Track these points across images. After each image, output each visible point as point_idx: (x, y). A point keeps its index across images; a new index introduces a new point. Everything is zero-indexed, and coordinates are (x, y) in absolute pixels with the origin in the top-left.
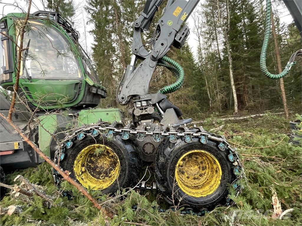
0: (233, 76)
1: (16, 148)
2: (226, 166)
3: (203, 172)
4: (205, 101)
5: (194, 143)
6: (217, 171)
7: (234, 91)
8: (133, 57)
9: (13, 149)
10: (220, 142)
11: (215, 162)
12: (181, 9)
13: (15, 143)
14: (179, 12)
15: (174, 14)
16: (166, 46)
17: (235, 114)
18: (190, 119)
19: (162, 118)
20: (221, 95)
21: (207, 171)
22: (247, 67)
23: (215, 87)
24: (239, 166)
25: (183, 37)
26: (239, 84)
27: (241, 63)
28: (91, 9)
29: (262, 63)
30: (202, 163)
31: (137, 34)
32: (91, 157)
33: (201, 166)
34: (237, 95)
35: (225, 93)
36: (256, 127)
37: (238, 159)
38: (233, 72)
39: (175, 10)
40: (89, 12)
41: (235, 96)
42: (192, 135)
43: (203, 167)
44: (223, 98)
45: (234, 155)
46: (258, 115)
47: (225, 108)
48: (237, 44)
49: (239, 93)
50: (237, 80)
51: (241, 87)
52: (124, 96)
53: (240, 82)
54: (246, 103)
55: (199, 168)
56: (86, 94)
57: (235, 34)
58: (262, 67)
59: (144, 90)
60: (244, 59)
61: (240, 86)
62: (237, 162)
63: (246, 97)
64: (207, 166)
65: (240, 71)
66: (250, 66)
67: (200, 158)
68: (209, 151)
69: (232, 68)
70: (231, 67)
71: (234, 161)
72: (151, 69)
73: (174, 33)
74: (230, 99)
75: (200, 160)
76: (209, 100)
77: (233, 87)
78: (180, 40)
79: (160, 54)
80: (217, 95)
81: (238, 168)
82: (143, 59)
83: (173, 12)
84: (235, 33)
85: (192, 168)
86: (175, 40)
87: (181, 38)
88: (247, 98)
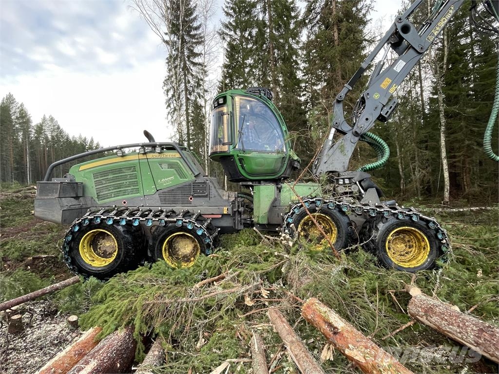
0: (446, 144)
1: (225, 212)
2: (434, 243)
3: (410, 250)
4: (392, 179)
5: (406, 220)
6: (424, 248)
7: (445, 167)
8: (333, 130)
9: (222, 213)
10: (431, 221)
11: (423, 240)
12: (391, 81)
13: (225, 208)
14: (388, 84)
15: (382, 86)
16: (371, 121)
17: (444, 204)
18: (394, 201)
19: (363, 198)
20: (422, 173)
21: (414, 250)
22: (471, 130)
23: (413, 158)
24: (447, 244)
25: (390, 111)
26: (454, 157)
27: (462, 124)
28: (227, 34)
29: (485, 143)
30: (409, 241)
31: (338, 107)
32: (304, 226)
33: (408, 244)
34: (450, 173)
35: (430, 169)
36: (476, 225)
37: (446, 237)
38: (446, 137)
39: (383, 81)
40: (224, 38)
41: (446, 175)
42: (405, 213)
43: (410, 246)
44: (424, 176)
45: (443, 234)
46: (483, 208)
47: (427, 192)
48: (457, 93)
49: (454, 171)
50: (451, 149)
51: (459, 161)
52: (322, 172)
53: (456, 154)
54: (465, 188)
55: (406, 246)
56: (288, 167)
57: (455, 77)
58: (485, 148)
59: (344, 166)
60: (467, 119)
61: (456, 160)
62: (446, 240)
63: (466, 179)
64: (414, 245)
65: (459, 136)
66: (477, 129)
67: (407, 237)
68: (420, 229)
69: (445, 131)
70: (443, 130)
71: (442, 240)
72: (353, 144)
73: (380, 106)
74: (437, 180)
75: (407, 238)
76: (400, 178)
77: (445, 162)
78: (386, 114)
79: (364, 129)
80: (414, 172)
81: (446, 245)
82: (344, 133)
83: (381, 84)
84: (455, 75)
85: (398, 246)
86: (381, 114)
87: (388, 112)
88: (468, 179)
